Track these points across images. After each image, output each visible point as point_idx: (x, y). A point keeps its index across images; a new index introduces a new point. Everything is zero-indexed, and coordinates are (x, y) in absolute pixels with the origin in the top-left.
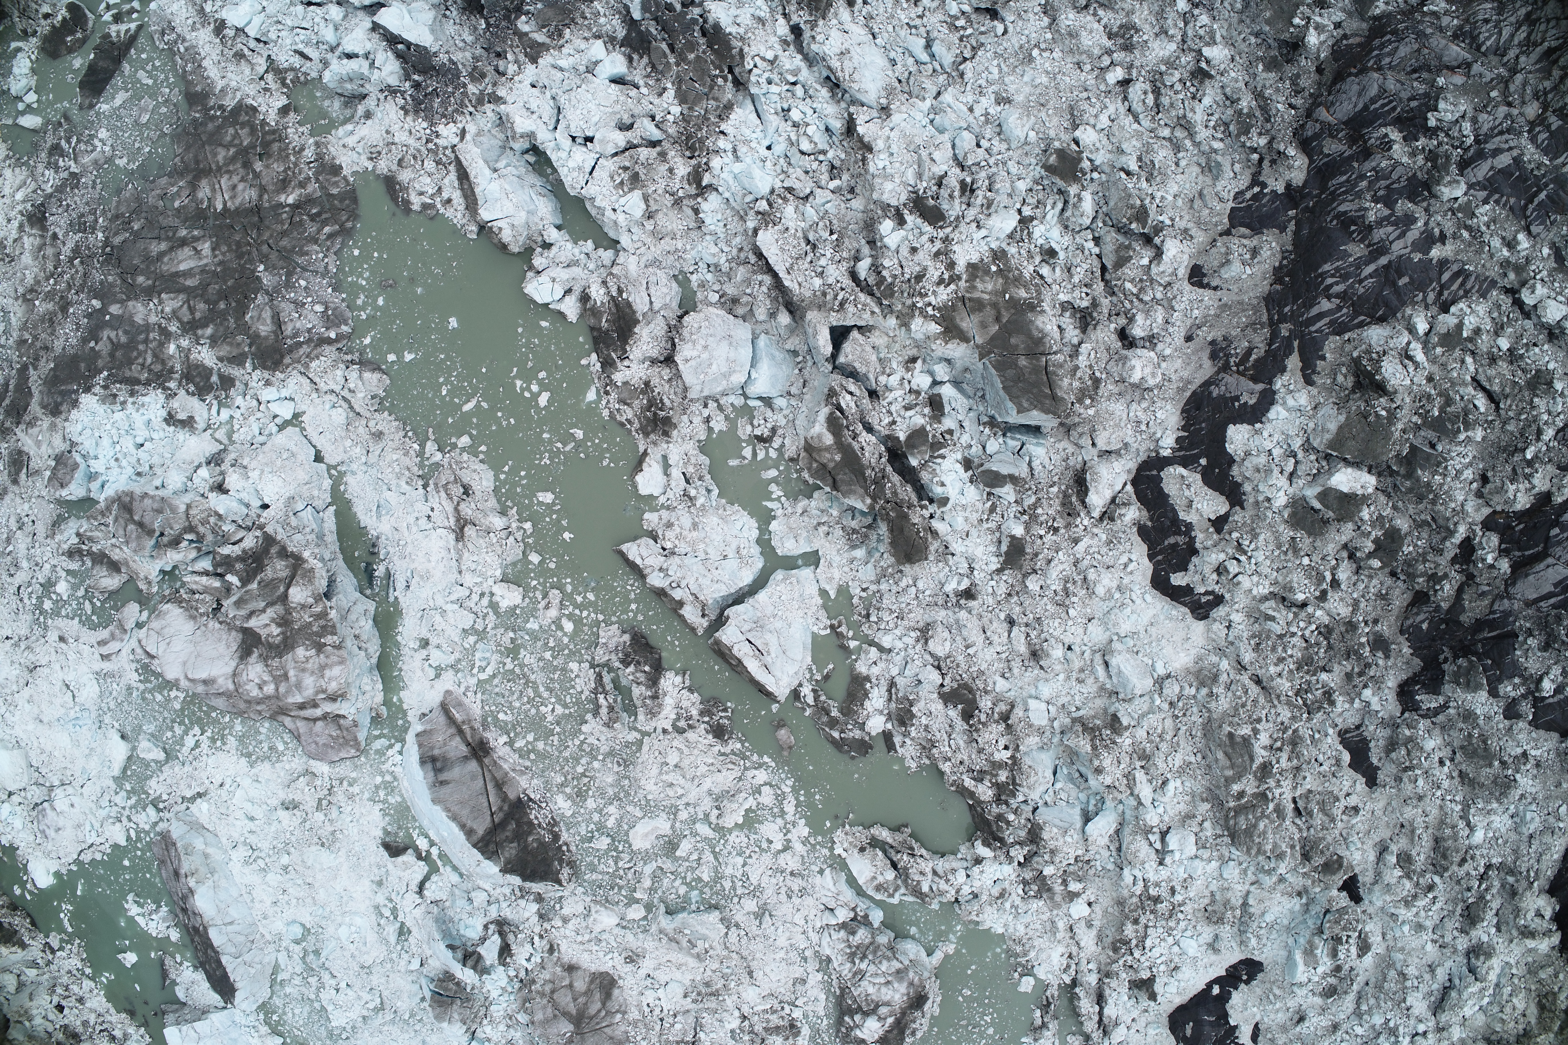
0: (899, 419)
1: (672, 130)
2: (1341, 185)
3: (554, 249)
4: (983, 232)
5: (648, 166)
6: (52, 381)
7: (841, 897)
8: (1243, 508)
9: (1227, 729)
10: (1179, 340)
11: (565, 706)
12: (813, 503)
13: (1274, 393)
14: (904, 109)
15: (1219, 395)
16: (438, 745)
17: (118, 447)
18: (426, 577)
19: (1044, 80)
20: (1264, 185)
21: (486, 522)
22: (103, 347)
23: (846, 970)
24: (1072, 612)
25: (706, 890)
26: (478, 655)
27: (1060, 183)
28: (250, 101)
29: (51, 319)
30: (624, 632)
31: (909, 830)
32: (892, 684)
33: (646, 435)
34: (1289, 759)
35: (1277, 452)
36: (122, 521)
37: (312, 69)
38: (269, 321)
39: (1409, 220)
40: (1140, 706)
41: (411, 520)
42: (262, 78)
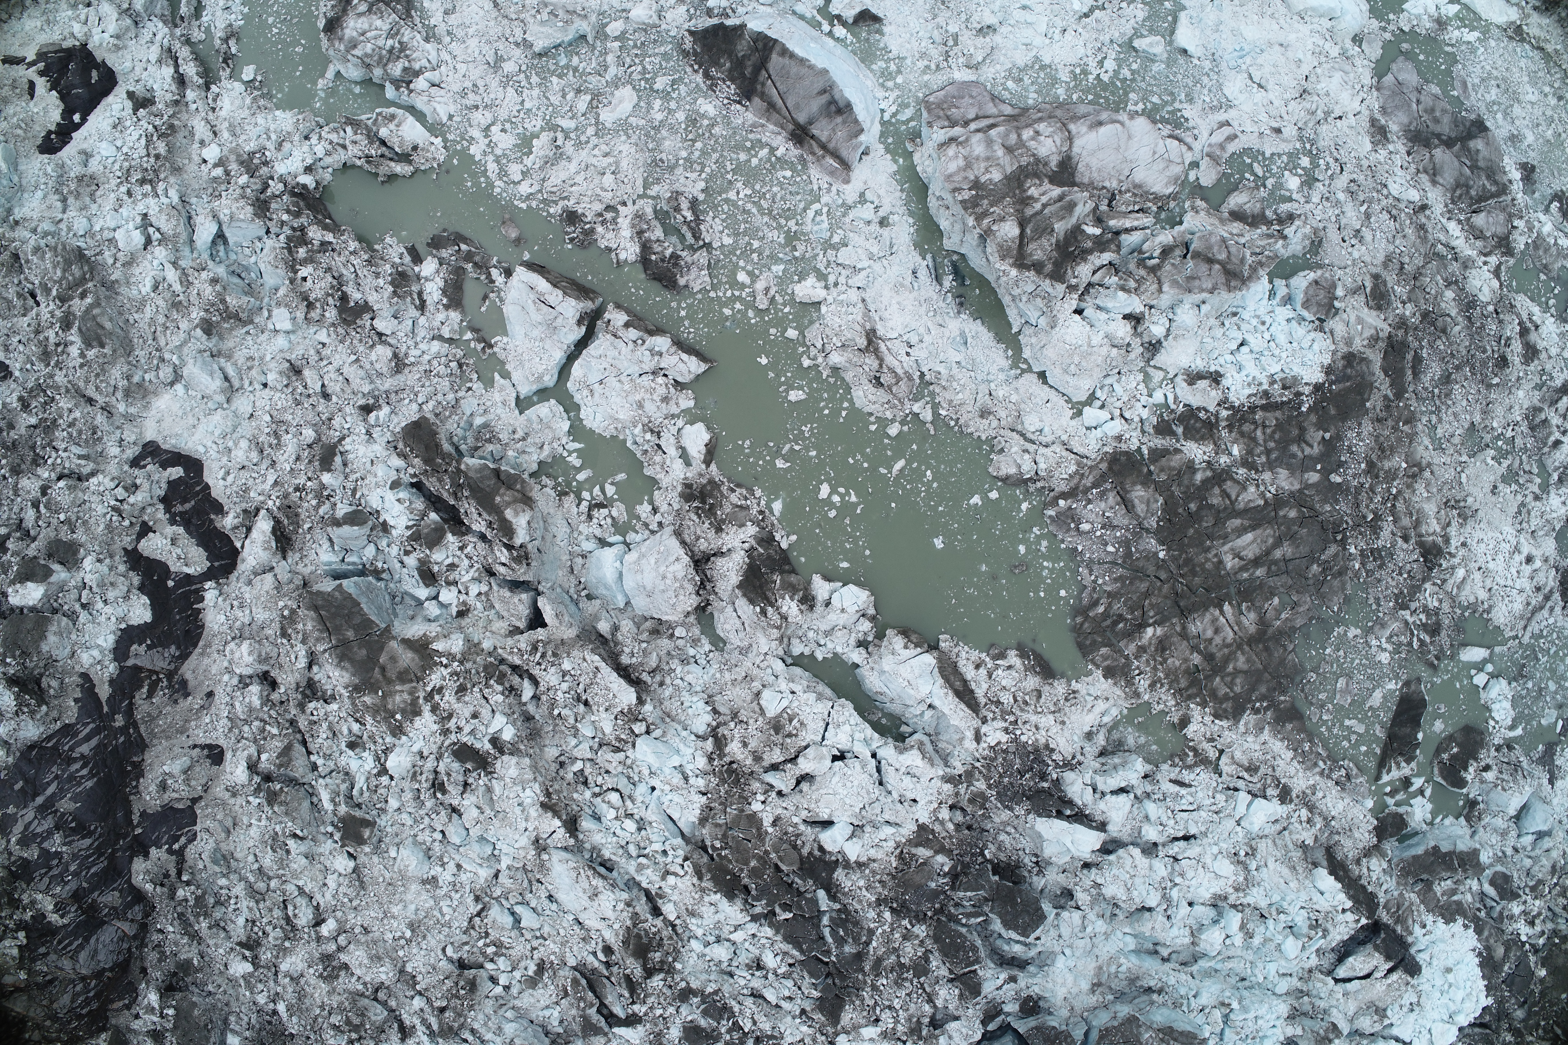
0: (459, 553)
1: (756, 785)
2: (94, 864)
3: (852, 642)
4: (415, 749)
5: (770, 745)
6: (1363, 387)
7: (426, 99)
8: (125, 549)
9: (107, 350)
10: (219, 691)
11: (727, 201)
12: (535, 457)
13: (115, 660)
14: (522, 853)
15: (169, 647)
16: (840, 127)
17: (1267, 336)
18: (898, 287)
19: (395, 910)
20: (170, 851)
21: (848, 355)
22: (1315, 436)
23: (407, 34)
24: (268, 418)
25: (553, 68)
26: (825, 225)
27: (358, 813)
28: (1225, 723)
29: (1383, 451)
30: (686, 286)
31: (380, 179)
32: (422, 307)
33: (711, 482)
34: (47, 339)
35: (100, 605)
36: (1234, 259)
37: (1167, 771)
38: (1136, 501)
39: (24, 842)
40: (189, 350)
41: (927, 338)
42: (1221, 752)
